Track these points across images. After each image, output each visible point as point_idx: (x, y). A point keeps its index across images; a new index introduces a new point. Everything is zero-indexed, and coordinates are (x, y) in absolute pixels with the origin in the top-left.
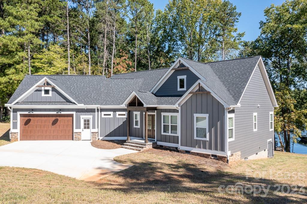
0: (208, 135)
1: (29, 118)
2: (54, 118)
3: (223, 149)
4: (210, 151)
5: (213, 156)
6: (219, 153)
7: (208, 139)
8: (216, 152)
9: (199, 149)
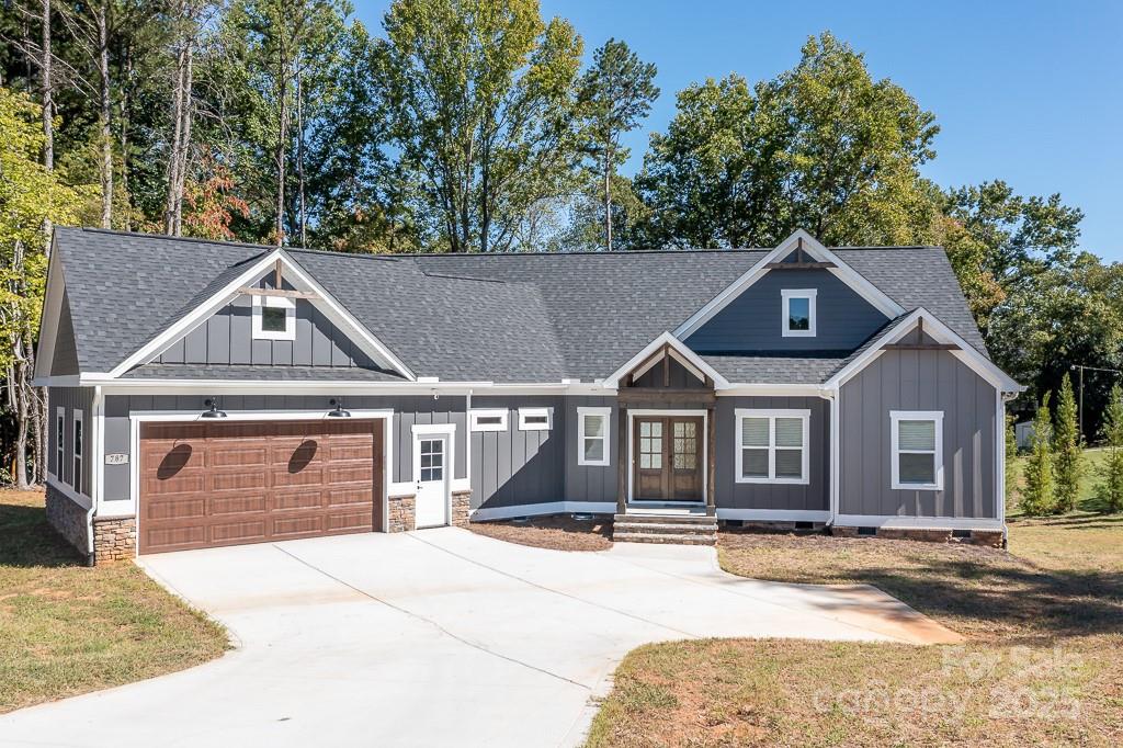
0: (940, 473)
1: (180, 442)
2: (296, 441)
3: (989, 512)
4: (949, 519)
5: (956, 533)
6: (978, 525)
7: (939, 484)
8: (969, 520)
9: (911, 518)
